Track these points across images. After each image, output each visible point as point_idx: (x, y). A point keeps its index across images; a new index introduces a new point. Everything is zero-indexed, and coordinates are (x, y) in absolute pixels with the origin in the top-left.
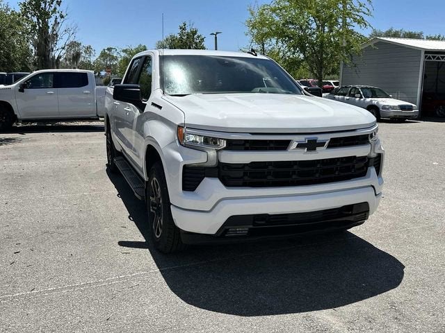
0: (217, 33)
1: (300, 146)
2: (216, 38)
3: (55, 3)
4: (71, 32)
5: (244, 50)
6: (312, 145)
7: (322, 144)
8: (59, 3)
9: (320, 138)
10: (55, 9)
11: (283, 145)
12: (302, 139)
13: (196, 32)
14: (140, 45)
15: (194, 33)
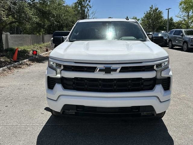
0: (169, 9)
1: (101, 70)
2: (168, 11)
3: (88, 1)
4: (94, 13)
5: (177, 16)
6: (108, 70)
7: (115, 70)
8: (89, 2)
9: (113, 67)
10: (88, 4)
11: (92, 70)
12: (102, 66)
13: (158, 9)
14: (134, 17)
15: (157, 9)
